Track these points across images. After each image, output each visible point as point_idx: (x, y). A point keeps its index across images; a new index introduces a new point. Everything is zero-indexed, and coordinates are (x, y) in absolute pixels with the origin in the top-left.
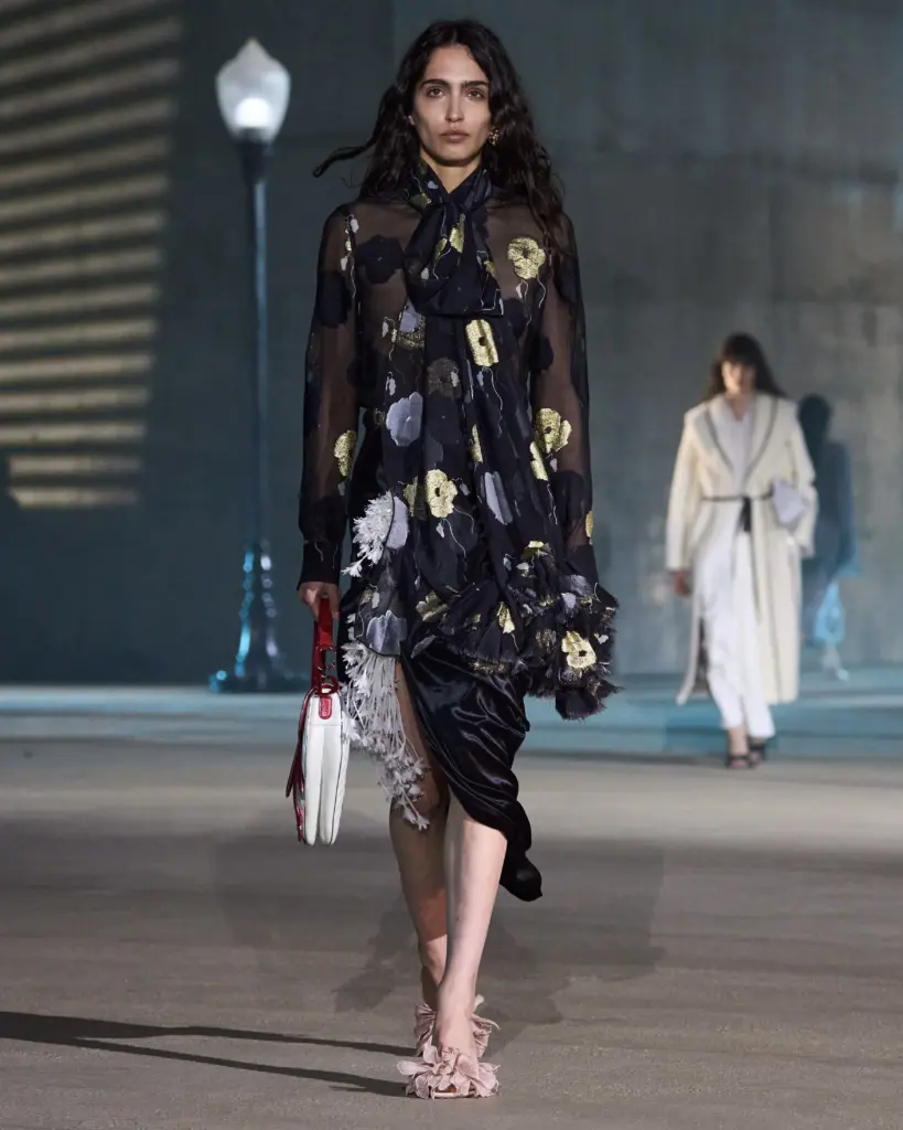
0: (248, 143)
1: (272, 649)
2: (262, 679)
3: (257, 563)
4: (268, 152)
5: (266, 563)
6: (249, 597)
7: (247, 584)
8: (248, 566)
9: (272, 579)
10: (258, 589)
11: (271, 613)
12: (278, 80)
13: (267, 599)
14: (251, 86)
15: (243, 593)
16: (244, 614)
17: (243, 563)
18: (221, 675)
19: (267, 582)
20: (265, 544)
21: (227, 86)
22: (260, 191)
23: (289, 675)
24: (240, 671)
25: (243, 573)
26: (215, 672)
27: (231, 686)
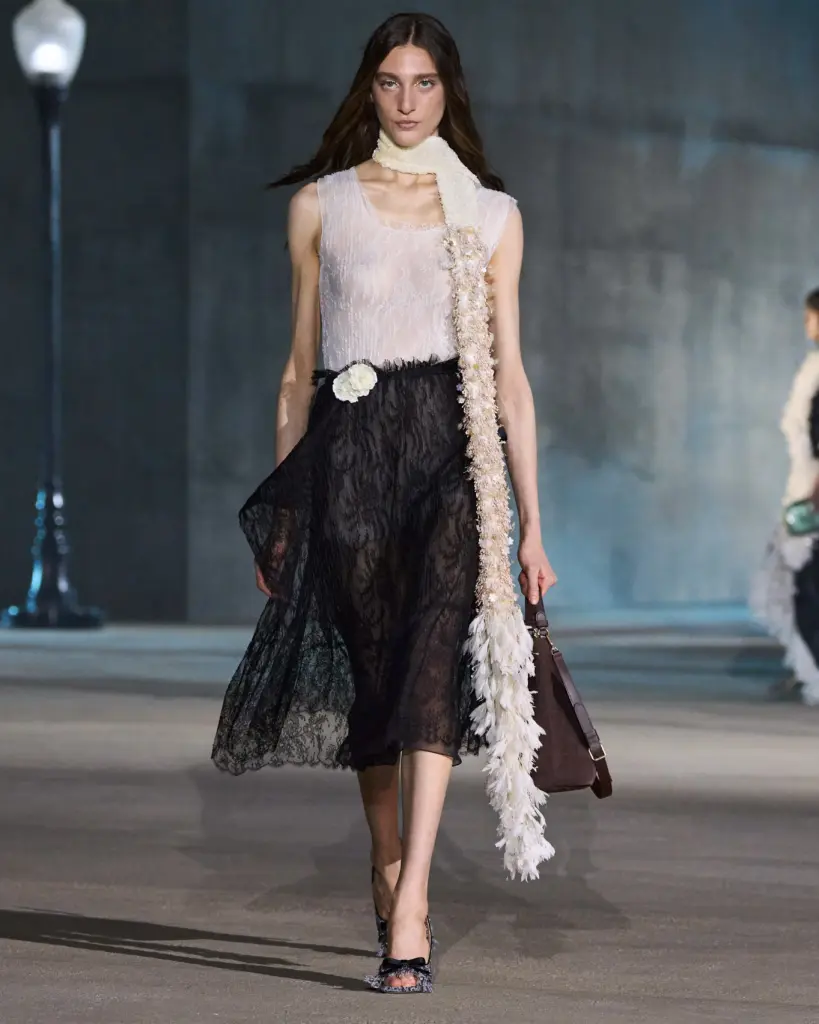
0: (44, 87)
1: (63, 585)
2: (53, 614)
3: (49, 501)
4: (64, 98)
5: (58, 501)
6: (41, 534)
7: (39, 521)
8: (40, 503)
9: (63, 516)
10: (50, 525)
11: (63, 550)
12: (74, 26)
13: (59, 536)
14: (48, 32)
15: (35, 530)
16: (36, 551)
17: (35, 500)
18: (13, 611)
19: (59, 519)
20: (57, 481)
21: (23, 31)
22: (55, 135)
23: (79, 611)
24: (31, 606)
25: (35, 512)
26: (7, 607)
27: (23, 622)
